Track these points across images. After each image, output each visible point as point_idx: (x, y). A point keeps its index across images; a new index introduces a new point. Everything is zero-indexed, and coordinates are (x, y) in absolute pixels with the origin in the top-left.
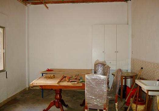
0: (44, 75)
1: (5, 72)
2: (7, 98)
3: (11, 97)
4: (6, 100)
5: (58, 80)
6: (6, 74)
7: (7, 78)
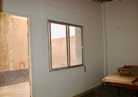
0: (120, 71)
1: (84, 67)
2: (85, 90)
3: (89, 90)
4: (84, 92)
5: (134, 79)
6: (85, 68)
7: (85, 72)
